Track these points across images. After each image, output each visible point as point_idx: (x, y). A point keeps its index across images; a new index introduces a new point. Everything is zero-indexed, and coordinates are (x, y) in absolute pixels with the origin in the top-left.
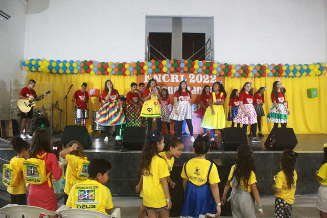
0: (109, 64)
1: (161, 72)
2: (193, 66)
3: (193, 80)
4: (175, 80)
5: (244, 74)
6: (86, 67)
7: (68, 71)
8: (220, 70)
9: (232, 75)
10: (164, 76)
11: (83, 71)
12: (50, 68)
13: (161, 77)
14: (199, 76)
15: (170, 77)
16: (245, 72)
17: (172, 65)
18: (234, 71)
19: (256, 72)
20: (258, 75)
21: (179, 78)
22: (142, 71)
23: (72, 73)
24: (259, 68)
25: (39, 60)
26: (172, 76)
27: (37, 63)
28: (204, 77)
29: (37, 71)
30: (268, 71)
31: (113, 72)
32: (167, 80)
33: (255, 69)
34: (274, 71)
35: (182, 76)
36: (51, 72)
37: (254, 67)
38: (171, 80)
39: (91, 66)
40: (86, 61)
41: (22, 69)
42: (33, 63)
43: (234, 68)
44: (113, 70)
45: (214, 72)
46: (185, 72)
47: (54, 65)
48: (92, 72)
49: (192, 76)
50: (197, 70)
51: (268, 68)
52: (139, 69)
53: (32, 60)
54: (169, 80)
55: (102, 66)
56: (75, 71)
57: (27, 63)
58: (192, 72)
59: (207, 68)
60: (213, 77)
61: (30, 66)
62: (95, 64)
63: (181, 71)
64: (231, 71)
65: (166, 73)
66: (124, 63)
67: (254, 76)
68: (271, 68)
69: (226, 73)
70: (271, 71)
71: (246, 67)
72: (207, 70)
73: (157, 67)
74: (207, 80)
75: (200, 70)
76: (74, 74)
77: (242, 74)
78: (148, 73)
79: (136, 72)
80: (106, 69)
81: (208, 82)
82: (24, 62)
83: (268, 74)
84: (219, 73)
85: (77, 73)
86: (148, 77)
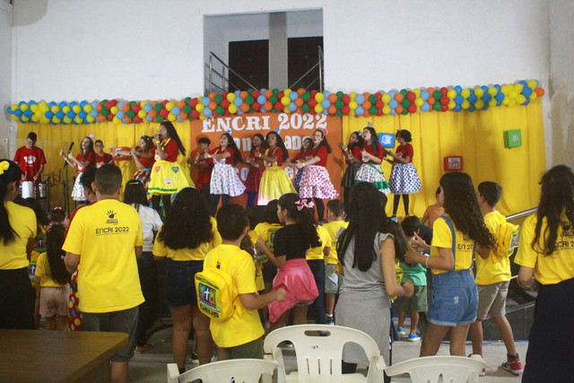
0: (142, 105)
1: (226, 113)
2: (279, 100)
3: (286, 124)
4: (254, 126)
5: (374, 110)
6: (106, 110)
7: (78, 120)
8: (327, 104)
9: (352, 113)
10: (237, 118)
11: (101, 117)
12: (50, 115)
13: (231, 121)
14: (296, 117)
15: (245, 121)
16: (374, 105)
17: (244, 101)
18: (353, 105)
19: (395, 104)
20: (400, 109)
21: (261, 123)
22: (194, 113)
23: (85, 122)
24: (401, 98)
25: (33, 102)
26: (249, 119)
27: (29, 110)
28: (305, 118)
29: (30, 121)
30: (419, 102)
31: (149, 118)
32: (240, 126)
33: (395, 98)
34: (432, 101)
35: (266, 119)
36: (51, 123)
37: (393, 95)
38: (246, 126)
39: (113, 110)
40: (105, 101)
41: (8, 119)
42: (23, 108)
43: (355, 100)
44: (147, 114)
45: (318, 109)
46: (269, 112)
47: (54, 110)
48: (115, 119)
49: (283, 118)
50: (288, 106)
51: (420, 97)
52: (189, 109)
53: (22, 103)
54: (244, 126)
55: (131, 109)
56: (89, 119)
57: (13, 108)
58: (282, 112)
59: (305, 102)
60: (321, 117)
61: (19, 113)
62: (119, 105)
63: (262, 110)
64: (348, 105)
65: (236, 114)
66: (166, 102)
67: (393, 111)
68: (426, 96)
69: (341, 110)
70: (427, 101)
71: (379, 96)
72: (306, 105)
73: (218, 105)
74: (310, 124)
75: (293, 107)
76: (88, 123)
77: (369, 110)
78: (205, 116)
79: (184, 115)
80: (136, 114)
81: (311, 127)
82: (9, 108)
83: (421, 107)
84: (328, 109)
85: (94, 122)
86: (209, 123)
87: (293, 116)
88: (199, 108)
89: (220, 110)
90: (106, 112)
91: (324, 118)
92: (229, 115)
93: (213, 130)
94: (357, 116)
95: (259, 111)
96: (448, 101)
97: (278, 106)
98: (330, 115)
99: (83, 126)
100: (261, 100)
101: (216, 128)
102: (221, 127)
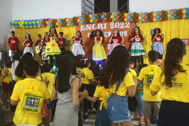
0: (57, 20)
1: (89, 23)
2: (110, 17)
3: (113, 26)
4: (100, 27)
5: (149, 20)
7: (35, 27)
8: (129, 18)
9: (140, 21)
10: (94, 25)
11: (43, 26)
12: (25, 25)
13: (91, 26)
14: (117, 24)
15: (97, 26)
16: (149, 17)
17: (96, 18)
18: (140, 18)
19: (158, 17)
20: (161, 19)
21: (103, 26)
22: (76, 23)
23: (37, 27)
24: (161, 14)
25: (19, 20)
26: (99, 25)
27: (18, 23)
28: (121, 24)
29: (18, 28)
30: (169, 16)
31: (60, 25)
32: (95, 28)
33: (158, 14)
34: (175, 15)
35: (105, 24)
36: (25, 28)
38: (97, 28)
39: (47, 22)
40: (44, 19)
41: (11, 27)
42: (16, 23)
43: (141, 15)
44: (59, 24)
45: (125, 20)
46: (106, 22)
47: (26, 23)
48: (48, 26)
49: (112, 24)
50: (113, 19)
51: (170, 13)
52: (75, 21)
53: (16, 21)
54: (96, 28)
55: (53, 22)
56: (39, 26)
57: (13, 23)
58: (111, 21)
59: (120, 17)
60: (127, 23)
61: (14, 25)
62: (49, 20)
63: (103, 21)
64: (138, 18)
65: (93, 23)
66: (66, 19)
67: (158, 20)
68: (172, 13)
69: (135, 20)
70: (173, 15)
71: (151, 14)
72: (120, 18)
73: (86, 19)
74: (123, 26)
75: (115, 19)
76: (39, 28)
77: (147, 20)
78: (81, 24)
79: (73, 24)
80: (55, 24)
81: (123, 27)
82: (11, 23)
83: (170, 18)
84: (129, 20)
85: (41, 27)
86: (83, 27)
87: (116, 23)
88: (78, 21)
89: (86, 21)
90: (44, 23)
91: (129, 23)
92: (91, 23)
93: (84, 29)
94: (142, 22)
95: (102, 21)
96: (182, 14)
97: (109, 19)
98: (131, 22)
99: (37, 29)
100: (102, 17)
101: (86, 29)
102: (88, 28)
